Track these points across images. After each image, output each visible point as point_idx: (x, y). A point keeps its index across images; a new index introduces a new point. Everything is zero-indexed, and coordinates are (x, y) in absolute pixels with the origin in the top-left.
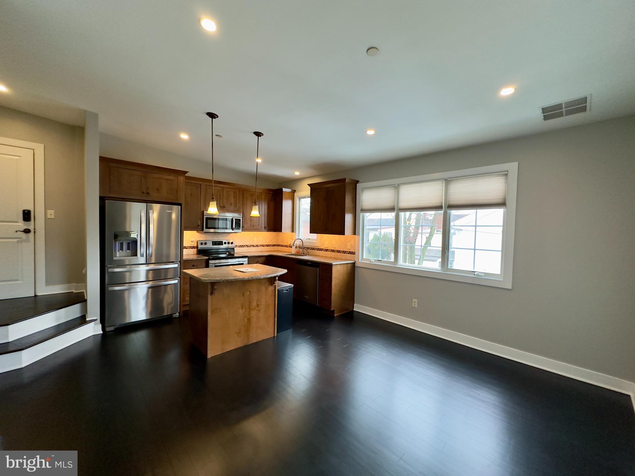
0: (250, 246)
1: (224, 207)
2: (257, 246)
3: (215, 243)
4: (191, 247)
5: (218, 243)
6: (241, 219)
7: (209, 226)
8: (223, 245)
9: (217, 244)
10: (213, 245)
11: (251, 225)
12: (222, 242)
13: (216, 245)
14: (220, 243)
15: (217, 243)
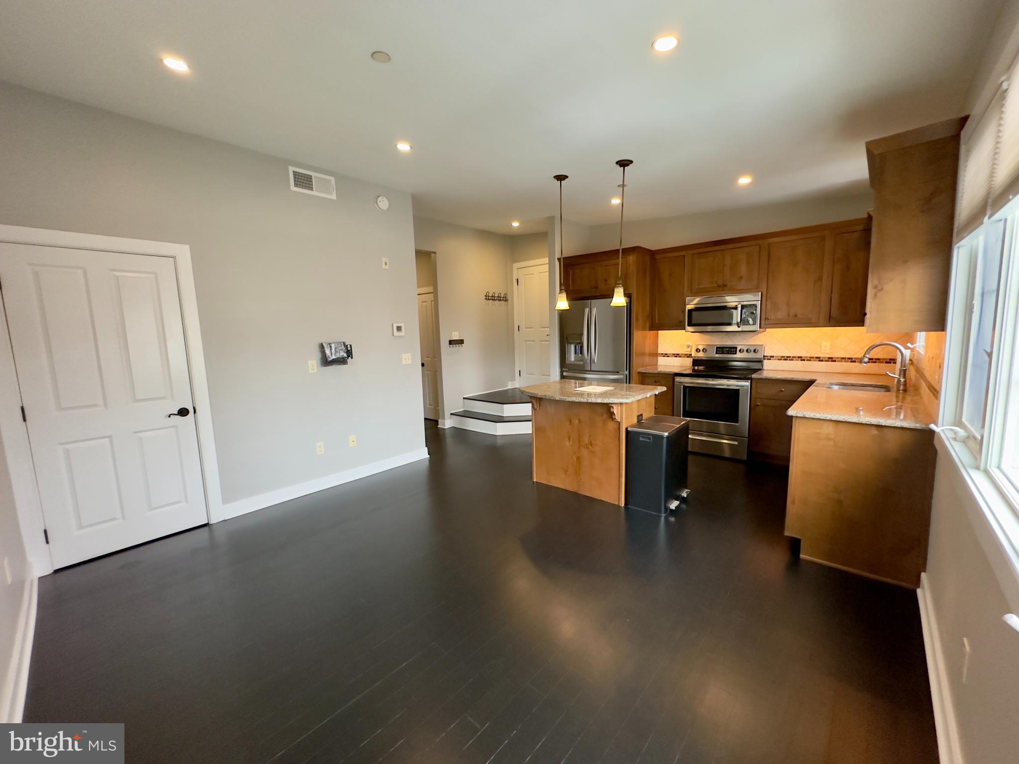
0: (810, 359)
1: (725, 286)
2: (831, 359)
3: (720, 350)
4: (687, 355)
5: (728, 349)
6: (759, 304)
7: (694, 322)
8: (736, 354)
9: (725, 352)
10: (716, 353)
11: (789, 315)
12: (736, 348)
13: (723, 353)
14: (732, 350)
15: (725, 349)
